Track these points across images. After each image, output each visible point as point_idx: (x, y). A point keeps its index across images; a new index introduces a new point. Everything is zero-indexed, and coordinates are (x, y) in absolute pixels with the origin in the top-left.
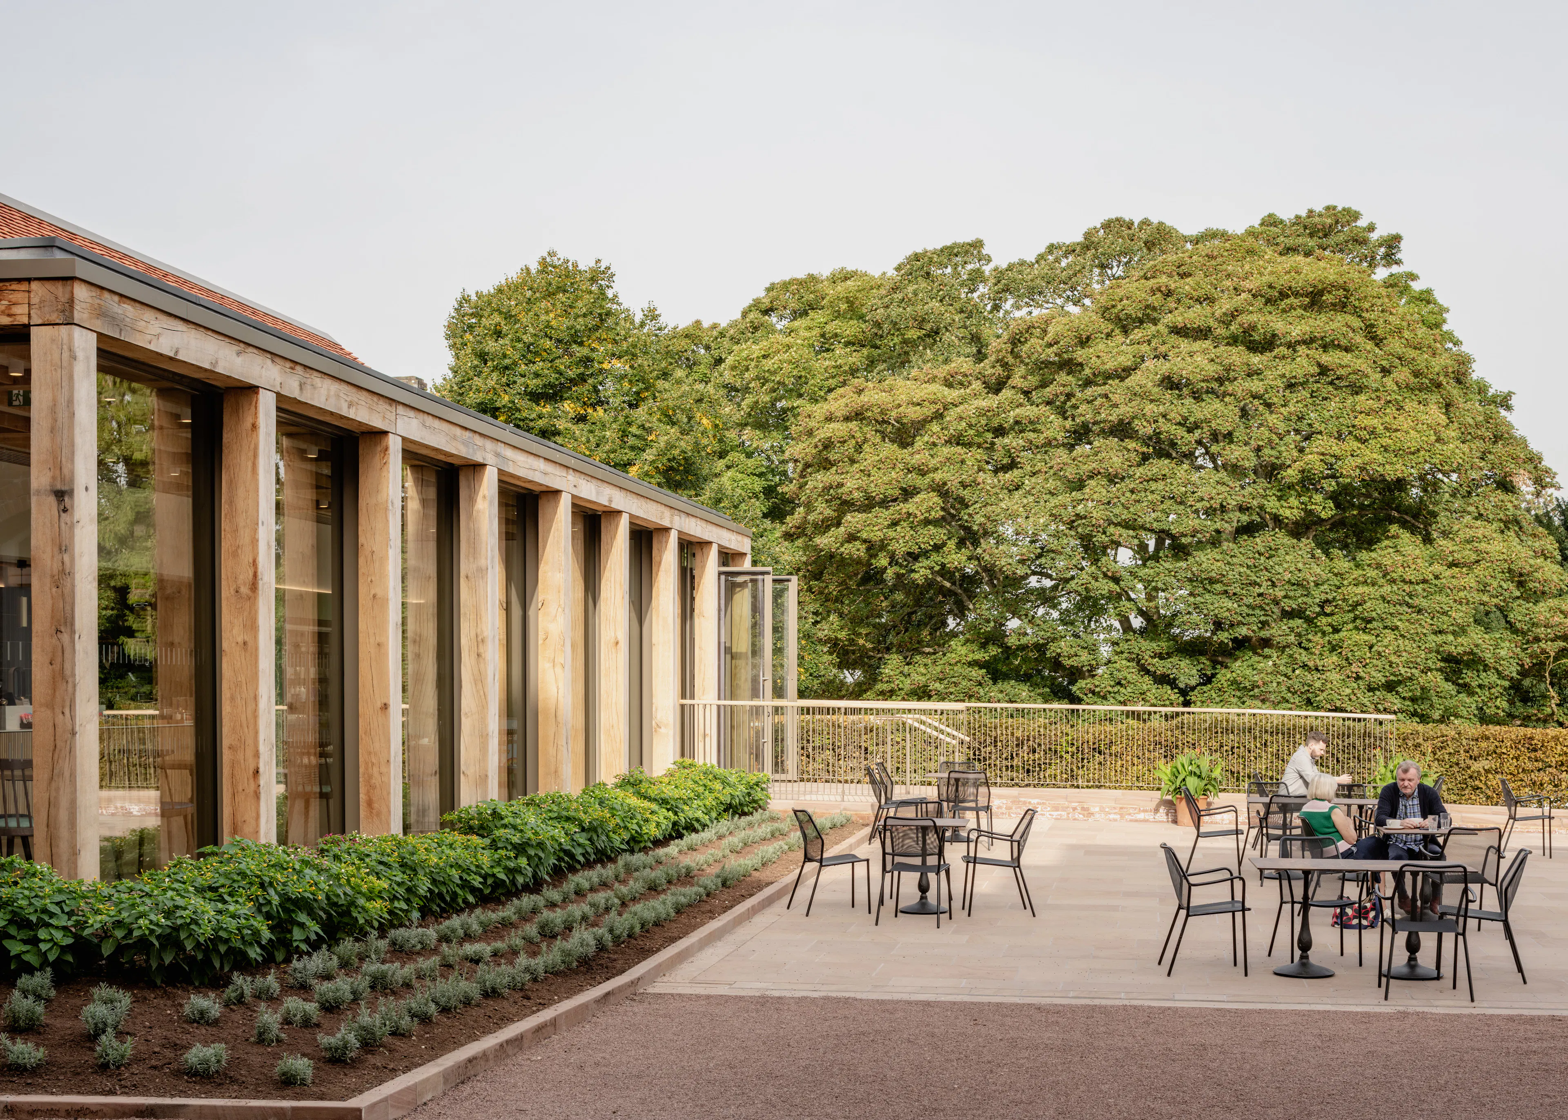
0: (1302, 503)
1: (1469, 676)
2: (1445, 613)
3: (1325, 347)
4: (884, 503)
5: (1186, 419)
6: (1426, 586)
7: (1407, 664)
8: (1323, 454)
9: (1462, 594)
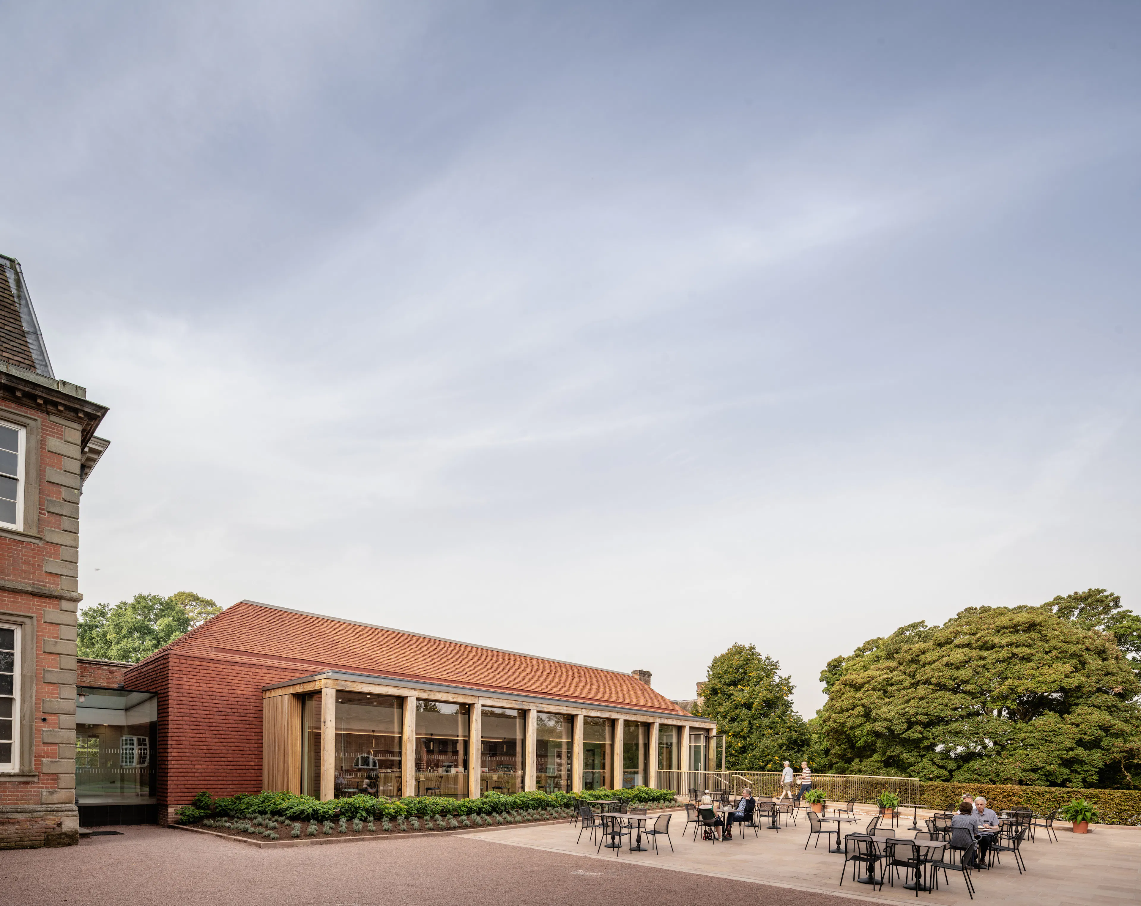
0: (1002, 703)
1: (1076, 767)
2: (1062, 743)
3: (1017, 647)
4: (847, 710)
5: (951, 676)
6: (1054, 733)
7: (1042, 762)
8: (1009, 685)
9: (1070, 735)
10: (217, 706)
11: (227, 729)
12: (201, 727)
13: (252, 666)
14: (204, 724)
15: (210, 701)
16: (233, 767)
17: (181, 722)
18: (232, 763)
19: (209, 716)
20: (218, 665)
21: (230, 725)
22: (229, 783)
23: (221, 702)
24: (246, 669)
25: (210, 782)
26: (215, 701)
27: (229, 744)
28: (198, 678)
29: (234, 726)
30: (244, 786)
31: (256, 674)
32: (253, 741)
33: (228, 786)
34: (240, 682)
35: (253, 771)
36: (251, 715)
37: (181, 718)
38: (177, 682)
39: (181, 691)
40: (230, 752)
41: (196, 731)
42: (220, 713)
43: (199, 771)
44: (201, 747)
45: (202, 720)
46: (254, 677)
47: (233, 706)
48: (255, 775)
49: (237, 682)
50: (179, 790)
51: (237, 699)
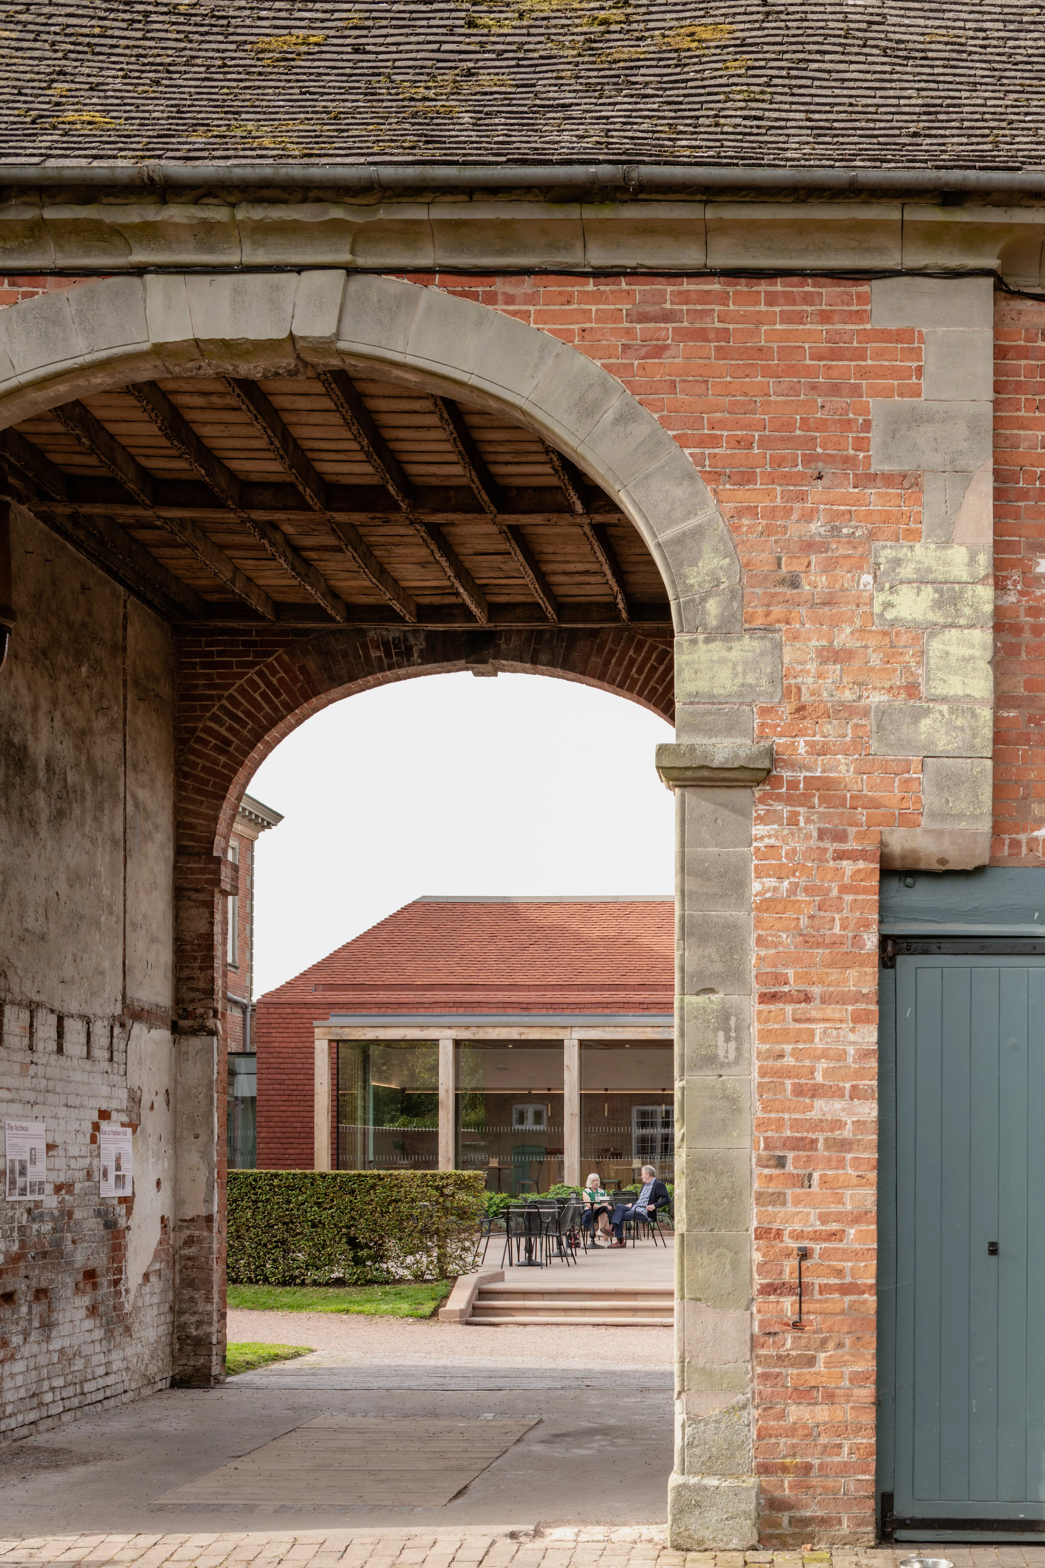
17: (271, 1092)
19: (303, 1082)
44: (294, 1125)
45: (295, 1088)
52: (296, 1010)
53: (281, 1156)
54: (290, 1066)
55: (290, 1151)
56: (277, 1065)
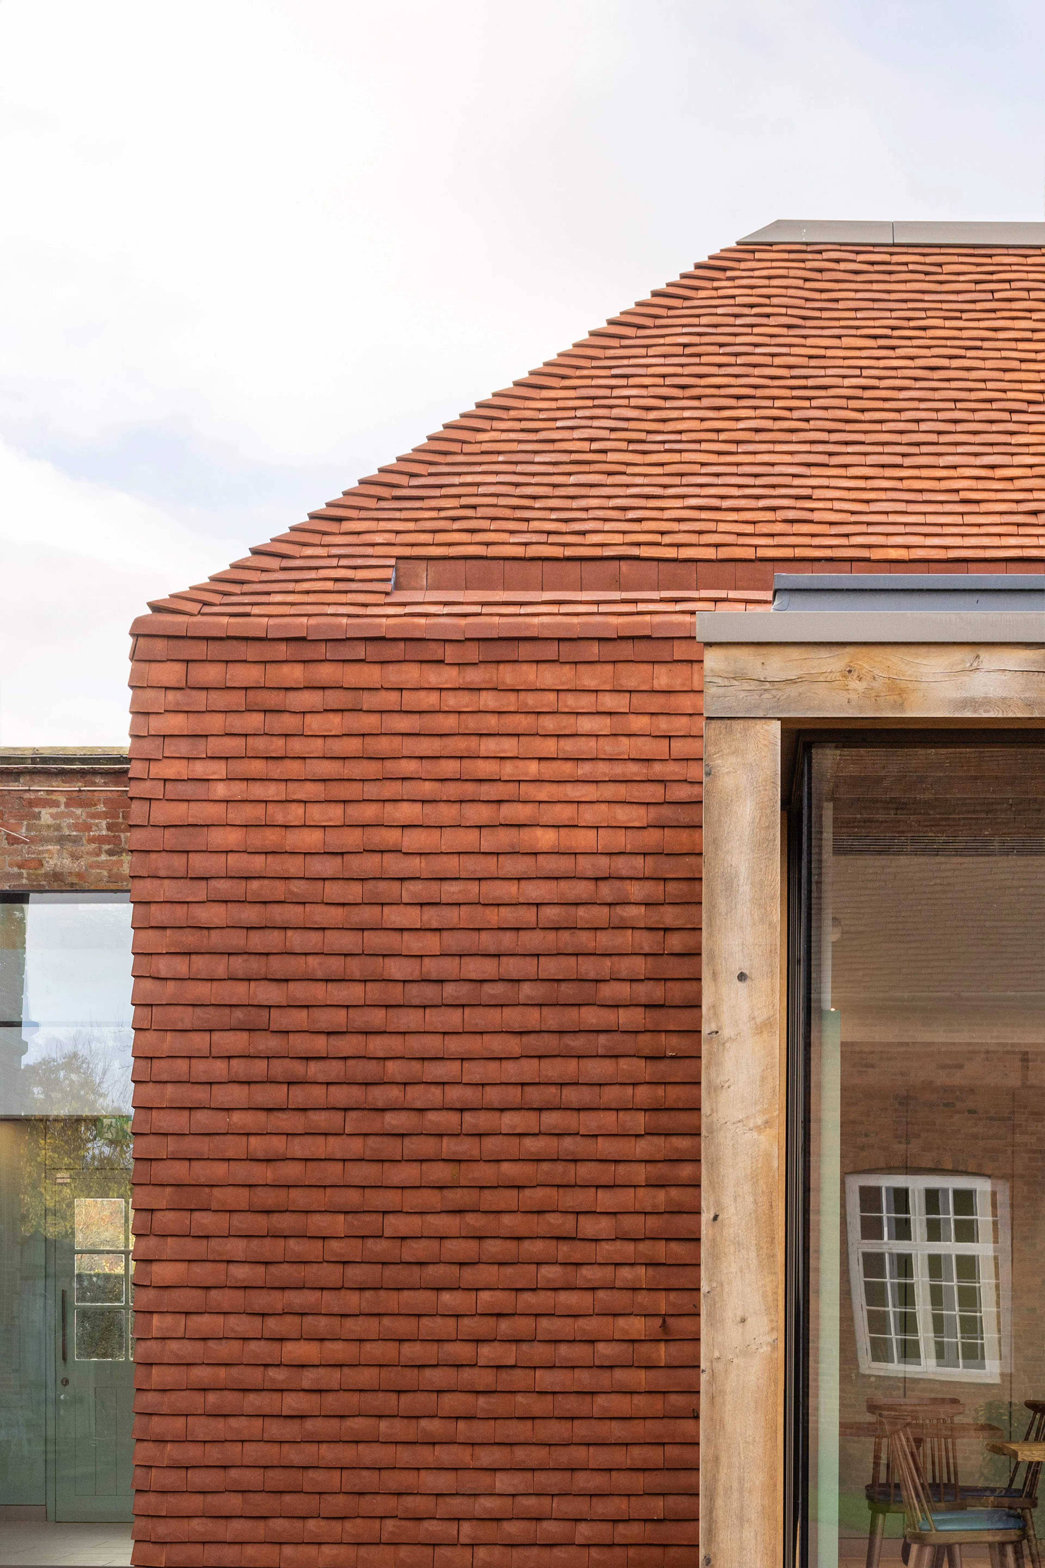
10: (414, 943)
11: (469, 1095)
12: (317, 1094)
13: (627, 650)
14: (335, 1070)
15: (367, 914)
16: (509, 1354)
17: (201, 1068)
18: (504, 1326)
19: (362, 1019)
20: (411, 674)
21: (492, 1070)
22: (487, 1457)
23: (433, 918)
24: (589, 678)
25: (369, 1454)
26: (395, 916)
27: (490, 1199)
28: (293, 768)
29: (512, 1071)
30: (583, 1481)
31: (655, 703)
32: (640, 1173)
33: (483, 1481)
34: (550, 770)
35: (640, 1378)
36: (623, 991)
37: (200, 1041)
38: (178, 812)
39: (200, 863)
40: (493, 1248)
41: (284, 1121)
42: (429, 992)
43: (308, 1378)
44: (319, 1223)
45: (320, 1044)
46: (639, 723)
47: (507, 940)
48: (657, 1405)
49: (533, 768)
50: (195, 1503)
51: (535, 891)
52: (326, 673)
53: (254, 1377)
54: (296, 941)
55: (295, 1351)
56: (236, 939)
